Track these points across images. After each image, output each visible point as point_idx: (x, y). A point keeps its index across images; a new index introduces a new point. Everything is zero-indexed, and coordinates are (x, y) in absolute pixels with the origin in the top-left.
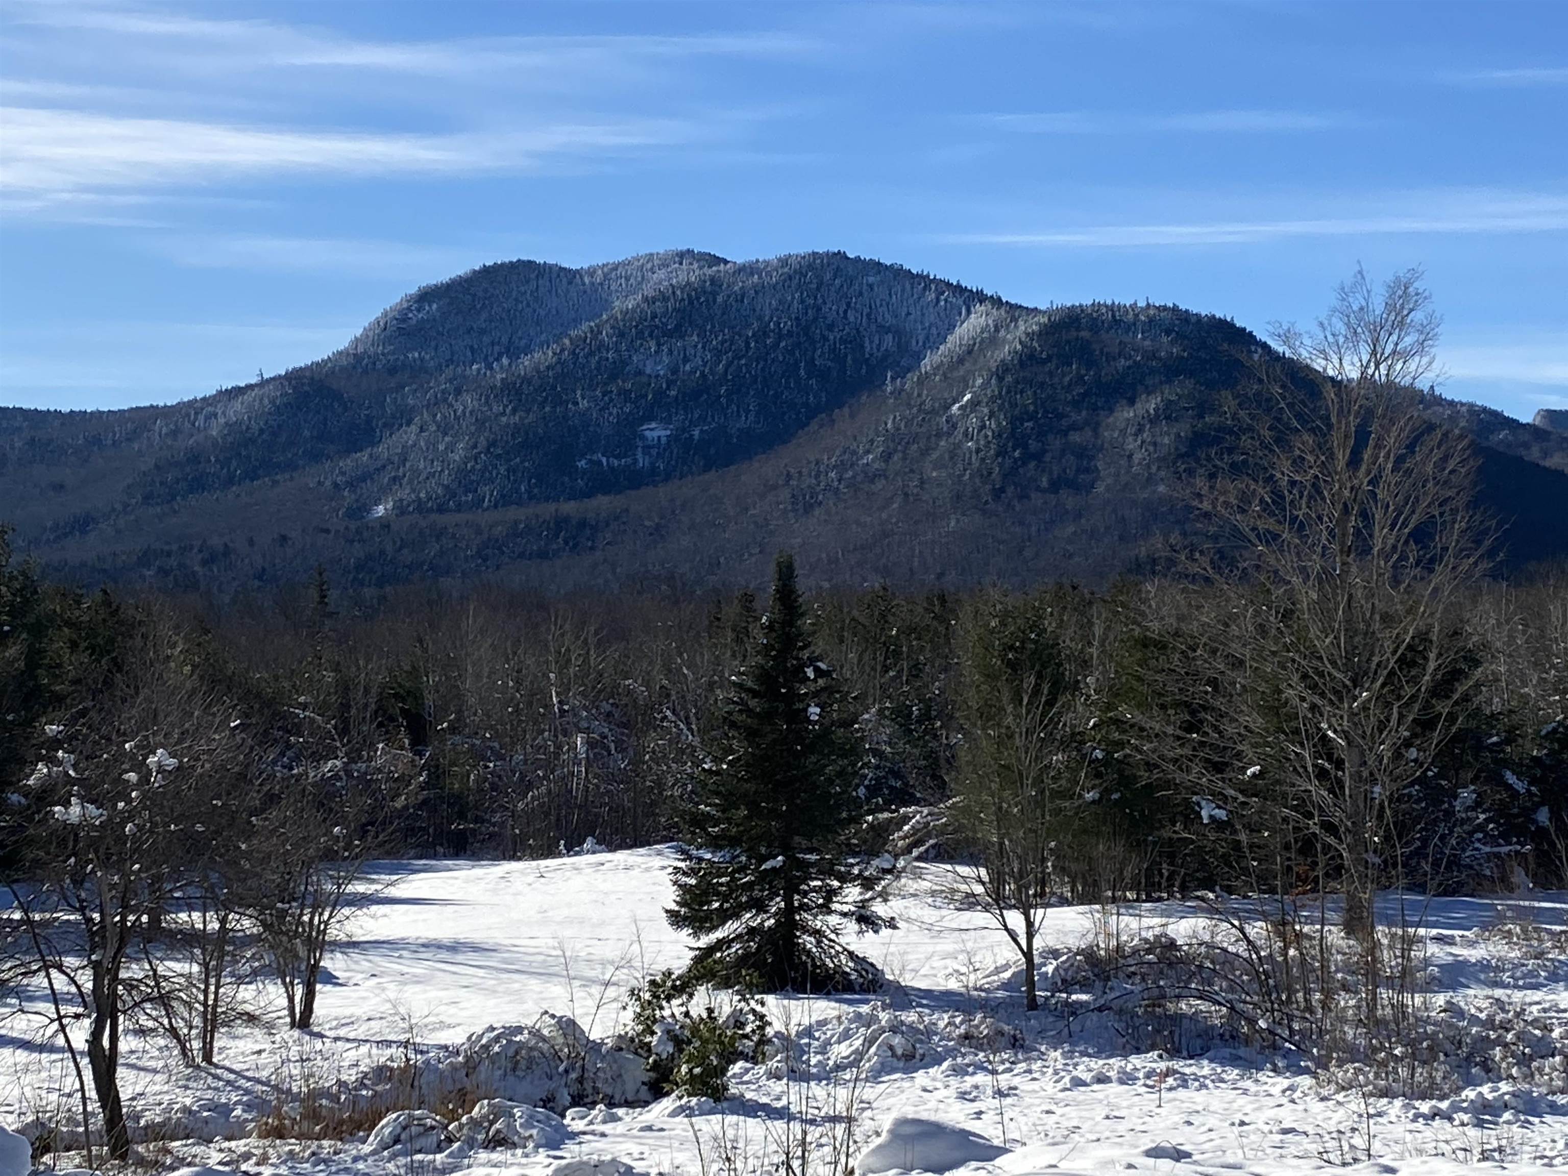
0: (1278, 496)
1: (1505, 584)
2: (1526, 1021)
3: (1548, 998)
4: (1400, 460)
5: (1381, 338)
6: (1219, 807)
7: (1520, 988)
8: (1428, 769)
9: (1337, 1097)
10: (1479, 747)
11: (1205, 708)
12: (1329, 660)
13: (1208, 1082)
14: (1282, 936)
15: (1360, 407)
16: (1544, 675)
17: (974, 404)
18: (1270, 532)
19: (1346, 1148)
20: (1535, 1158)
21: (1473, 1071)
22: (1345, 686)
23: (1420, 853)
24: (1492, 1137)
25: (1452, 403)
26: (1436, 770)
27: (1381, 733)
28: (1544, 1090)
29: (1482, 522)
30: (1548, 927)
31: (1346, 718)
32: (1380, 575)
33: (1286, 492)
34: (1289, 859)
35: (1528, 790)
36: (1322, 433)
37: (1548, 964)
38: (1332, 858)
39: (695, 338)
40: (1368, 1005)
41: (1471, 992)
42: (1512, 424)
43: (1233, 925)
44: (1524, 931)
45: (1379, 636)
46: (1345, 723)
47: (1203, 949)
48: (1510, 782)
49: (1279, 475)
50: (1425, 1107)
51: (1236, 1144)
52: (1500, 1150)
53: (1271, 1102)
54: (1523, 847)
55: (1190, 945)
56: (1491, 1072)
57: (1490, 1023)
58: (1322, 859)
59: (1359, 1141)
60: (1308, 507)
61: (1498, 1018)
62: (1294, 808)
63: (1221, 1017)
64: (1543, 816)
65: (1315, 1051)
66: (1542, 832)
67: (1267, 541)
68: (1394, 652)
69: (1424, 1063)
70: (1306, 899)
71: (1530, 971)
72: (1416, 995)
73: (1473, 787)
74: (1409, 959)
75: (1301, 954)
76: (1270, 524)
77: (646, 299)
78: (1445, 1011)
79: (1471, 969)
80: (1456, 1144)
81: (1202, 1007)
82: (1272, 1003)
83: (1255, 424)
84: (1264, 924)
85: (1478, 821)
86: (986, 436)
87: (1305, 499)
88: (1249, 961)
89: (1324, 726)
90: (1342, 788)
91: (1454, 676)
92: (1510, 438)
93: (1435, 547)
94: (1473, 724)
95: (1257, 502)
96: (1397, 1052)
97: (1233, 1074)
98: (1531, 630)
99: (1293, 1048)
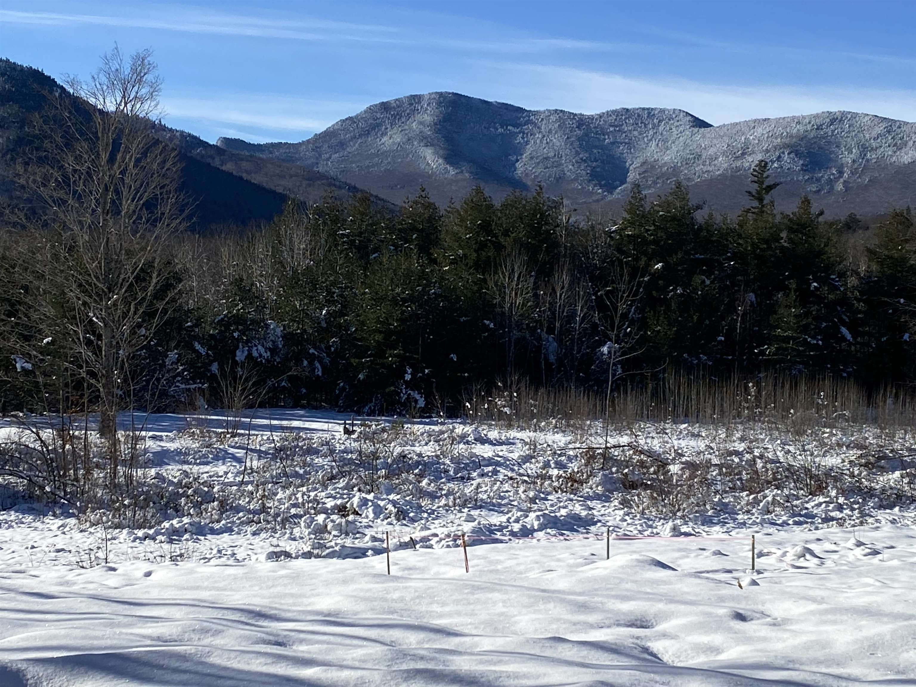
0: (65, 177)
1: (197, 236)
2: (199, 483)
3: (213, 469)
4: (138, 161)
5: (128, 88)
6: (28, 362)
7: (200, 464)
8: (151, 340)
9: (89, 530)
10: (180, 328)
11: (20, 303)
12: (95, 276)
13: (13, 524)
14: (62, 437)
15: (116, 128)
16: (218, 288)
18: (61, 199)
19: (93, 559)
20: (200, 559)
21: (169, 511)
22: (103, 291)
23: (144, 389)
24: (176, 548)
25: (171, 130)
26: (155, 341)
27: (123, 321)
28: (207, 521)
29: (183, 200)
30: (214, 430)
31: (104, 310)
32: (126, 227)
33: (71, 176)
34: (68, 392)
35: (207, 353)
36: (94, 140)
37: (214, 450)
38: (93, 392)
40: (111, 476)
41: (170, 467)
42: (205, 145)
43: (33, 432)
44: (202, 432)
45: (125, 263)
46: (103, 313)
47: (14, 446)
48: (197, 348)
49: (67, 165)
50: (140, 533)
51: (28, 559)
52: (181, 555)
53: (51, 534)
54: (203, 385)
55: (6, 444)
56: (179, 512)
57: (179, 484)
58: (87, 393)
59: (101, 554)
60: (84, 185)
61: (184, 481)
62: (71, 362)
63: (23, 486)
64: (215, 367)
65: (78, 504)
66: (214, 376)
67: (59, 204)
68: (132, 273)
69: (141, 508)
70: (78, 416)
71: (203, 455)
72: (139, 470)
73: (176, 351)
74: (135, 448)
75: (73, 447)
76: (61, 194)
78: (154, 478)
79: (171, 454)
80: (158, 553)
81: (12, 480)
82: (55, 477)
83: (53, 134)
84: (51, 431)
85: (178, 370)
87: (81, 181)
88: (42, 452)
89: (91, 314)
90: (101, 351)
91: (167, 287)
92: (203, 152)
93: (157, 213)
94: (177, 315)
95: (53, 181)
96: (126, 502)
97: (29, 518)
98: (211, 263)
99: (66, 502)
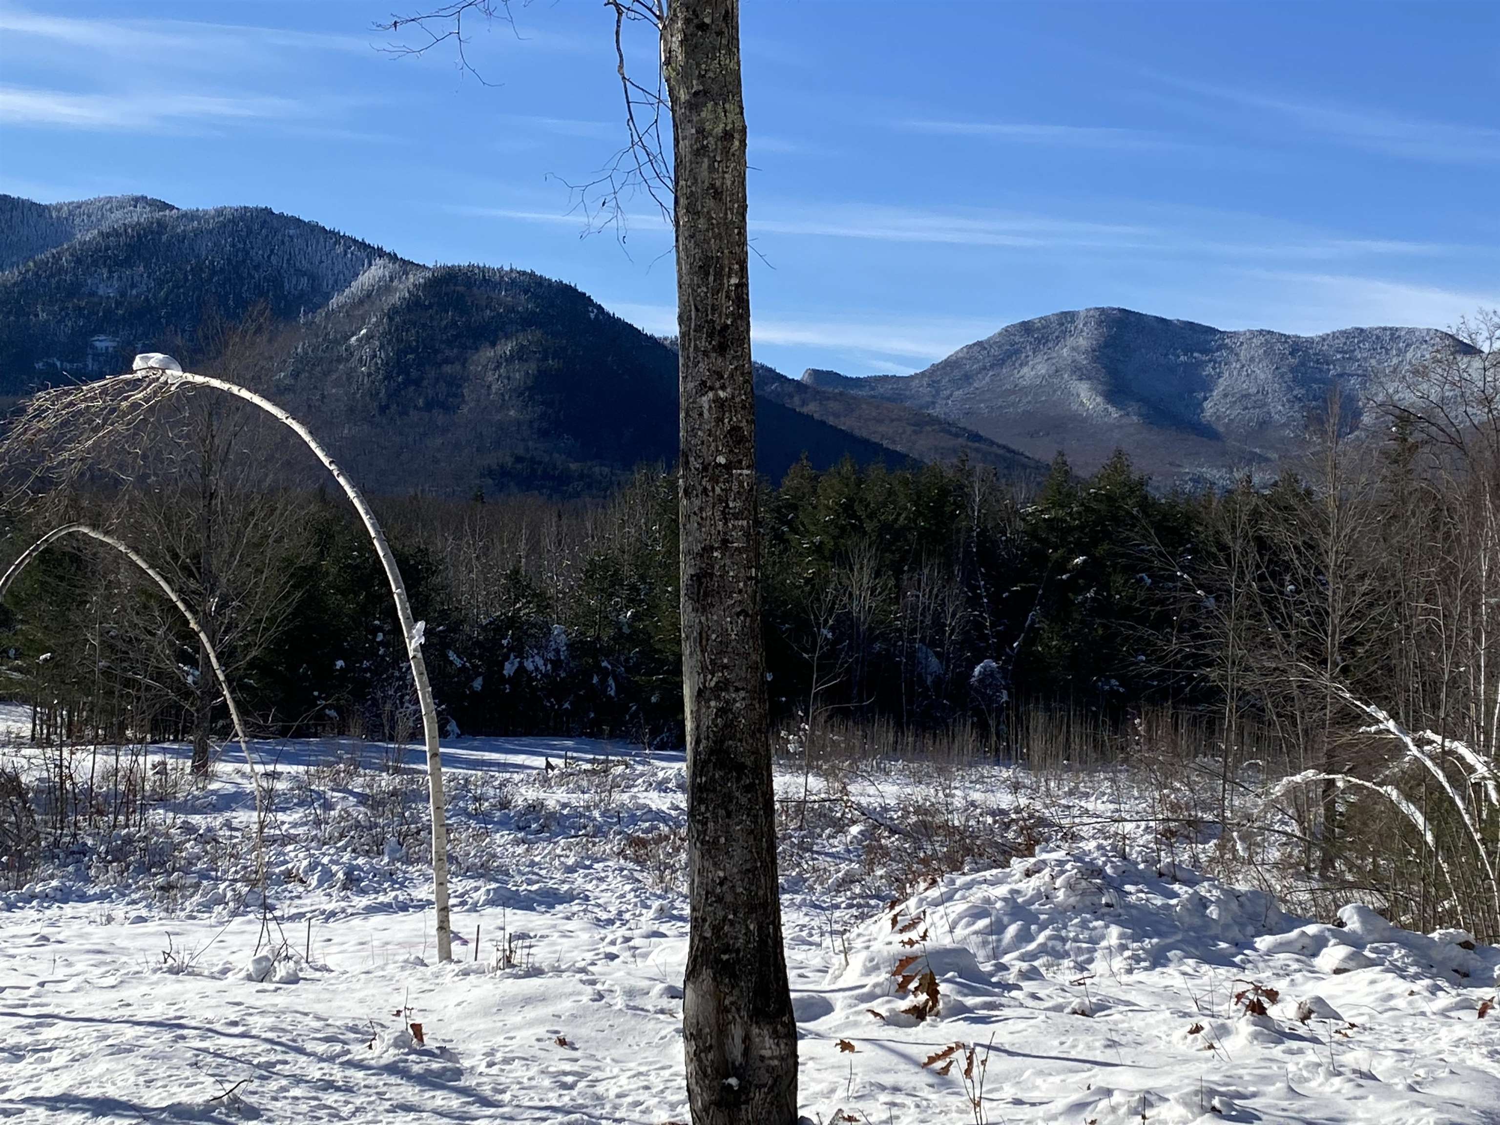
17: (369, 337)
35: (463, 665)
39: (142, 268)
42: (782, 379)
48: (451, 659)
64: (478, 683)
66: (475, 694)
77: (101, 233)
78: (179, 828)
79: (245, 797)
86: (377, 364)
92: (779, 389)
